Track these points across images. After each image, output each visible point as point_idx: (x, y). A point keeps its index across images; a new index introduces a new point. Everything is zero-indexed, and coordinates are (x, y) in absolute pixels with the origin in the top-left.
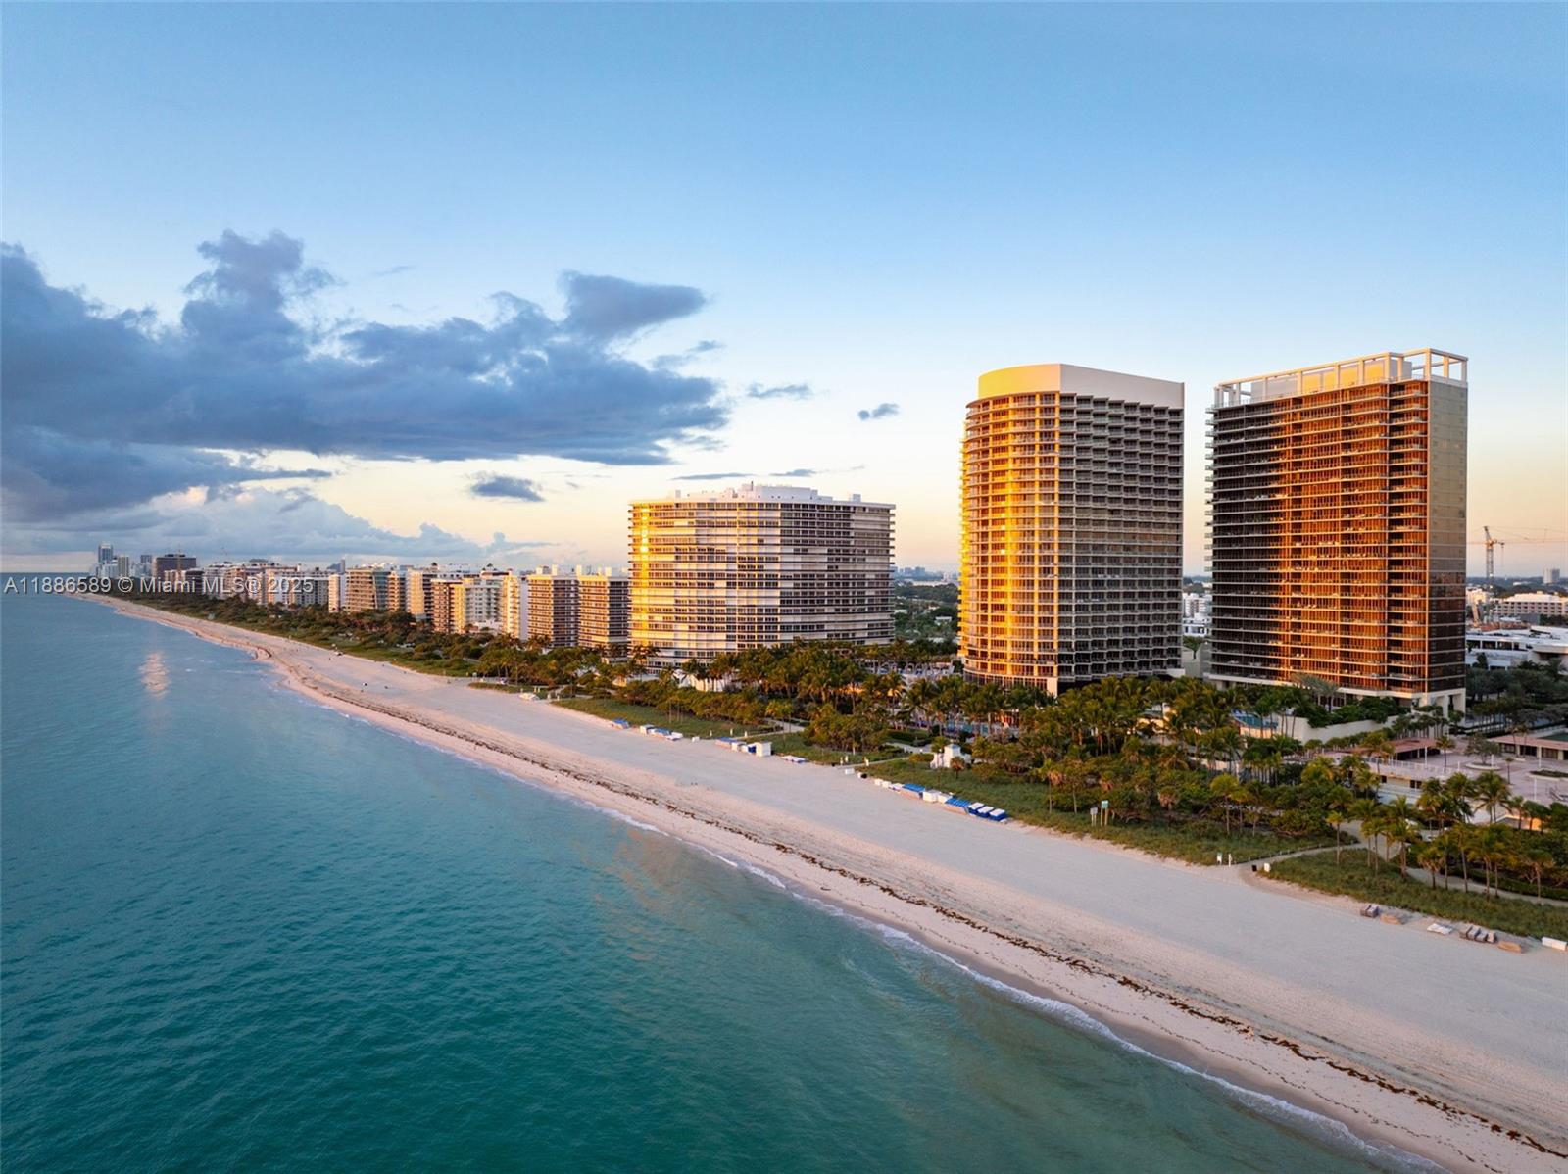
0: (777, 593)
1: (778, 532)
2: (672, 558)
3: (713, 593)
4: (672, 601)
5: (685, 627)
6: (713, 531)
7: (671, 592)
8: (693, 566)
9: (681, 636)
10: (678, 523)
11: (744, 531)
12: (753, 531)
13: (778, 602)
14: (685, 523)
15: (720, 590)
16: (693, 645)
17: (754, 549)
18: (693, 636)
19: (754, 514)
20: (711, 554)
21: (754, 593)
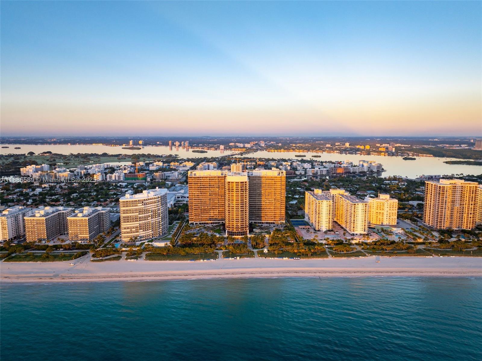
0: (161, 217)
1: (160, 203)
2: (138, 214)
3: (148, 221)
4: (138, 225)
5: (142, 230)
6: (147, 206)
7: (138, 222)
8: (143, 215)
9: (141, 233)
10: (138, 205)
11: (154, 204)
12: (156, 204)
13: (161, 219)
14: (141, 204)
15: (150, 219)
16: (144, 234)
17: (156, 208)
18: (144, 232)
19: (156, 200)
20: (146, 211)
21: (156, 219)
